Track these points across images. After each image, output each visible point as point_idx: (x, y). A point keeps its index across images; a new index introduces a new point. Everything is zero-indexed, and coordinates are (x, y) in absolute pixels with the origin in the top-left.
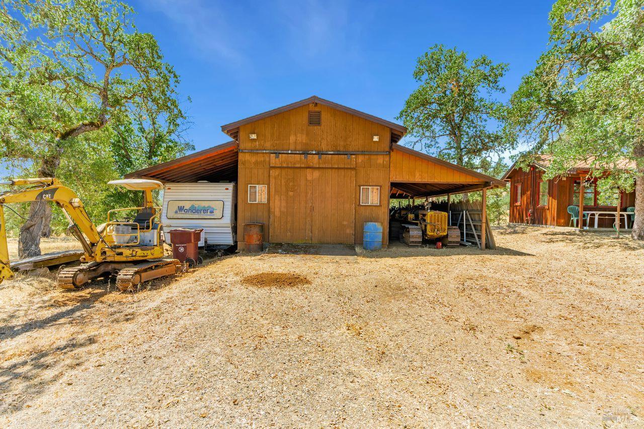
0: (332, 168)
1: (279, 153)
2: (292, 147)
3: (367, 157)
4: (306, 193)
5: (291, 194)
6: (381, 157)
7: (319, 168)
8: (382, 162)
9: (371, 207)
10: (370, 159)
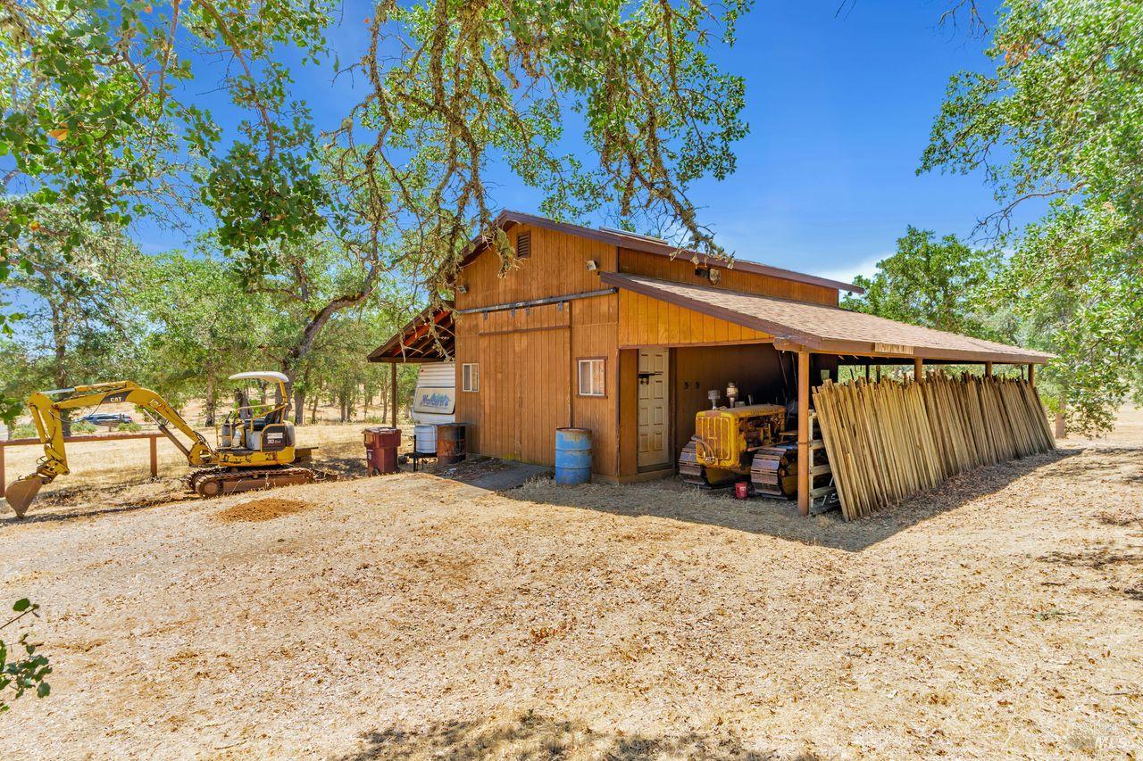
0: (541, 329)
1: (489, 311)
2: (501, 299)
3: (586, 302)
4: (515, 374)
5: (499, 376)
6: (606, 299)
7: (527, 331)
8: (607, 311)
9: (593, 400)
10: (591, 306)
